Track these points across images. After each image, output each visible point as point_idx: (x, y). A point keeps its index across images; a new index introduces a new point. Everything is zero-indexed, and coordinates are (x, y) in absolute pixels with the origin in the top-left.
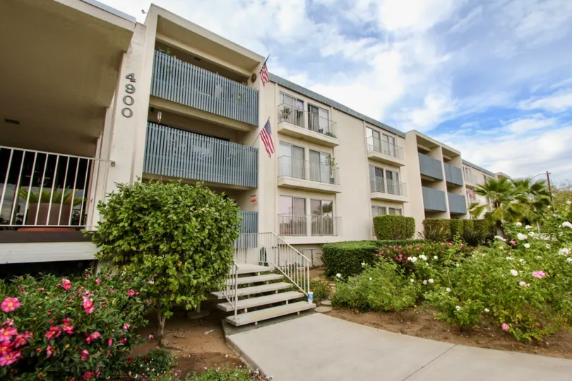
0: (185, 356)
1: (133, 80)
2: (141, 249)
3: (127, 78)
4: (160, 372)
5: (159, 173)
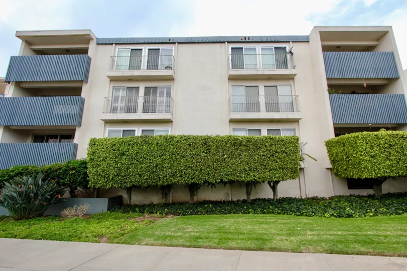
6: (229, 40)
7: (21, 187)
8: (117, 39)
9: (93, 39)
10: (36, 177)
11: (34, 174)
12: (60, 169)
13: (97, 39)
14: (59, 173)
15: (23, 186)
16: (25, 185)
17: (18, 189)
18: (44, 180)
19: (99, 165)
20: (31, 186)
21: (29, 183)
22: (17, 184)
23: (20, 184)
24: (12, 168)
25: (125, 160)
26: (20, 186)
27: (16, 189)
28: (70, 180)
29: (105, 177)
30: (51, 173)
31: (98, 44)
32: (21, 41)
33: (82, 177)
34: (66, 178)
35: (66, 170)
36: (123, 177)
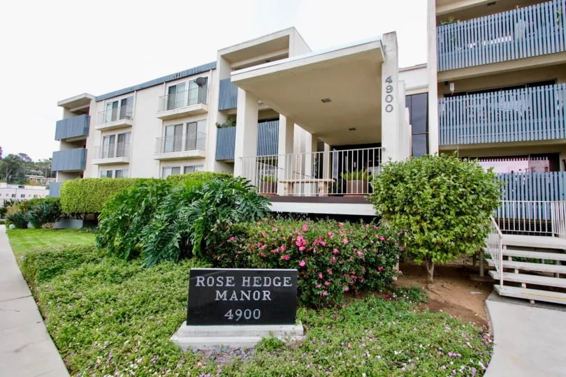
0: (440, 300)
1: (390, 82)
2: (396, 210)
3: (386, 81)
4: (412, 301)
5: (455, 143)
8: (105, 95)
9: (91, 99)
13: (96, 97)
31: (97, 102)
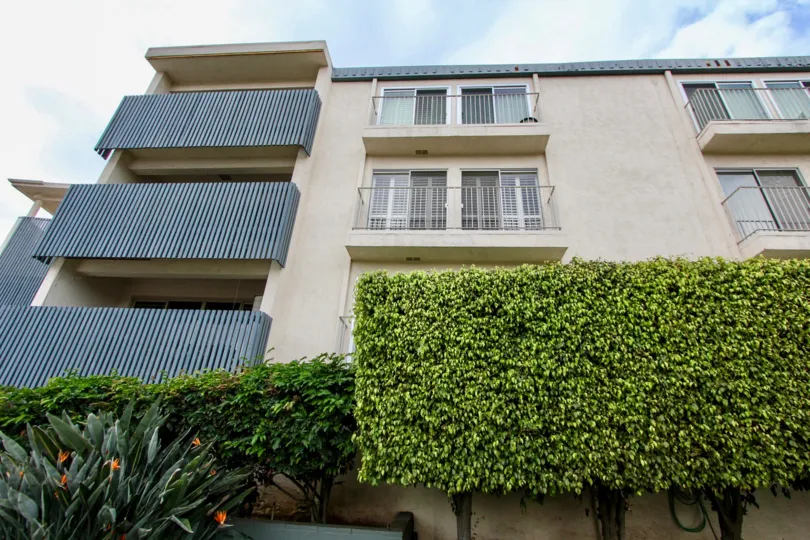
6: (674, 67)
7: (68, 463)
10: (135, 421)
11: (129, 409)
12: (233, 392)
13: (334, 69)
14: (228, 406)
15: (77, 458)
16: (85, 454)
17: (51, 475)
18: (166, 437)
19: (412, 378)
20: (113, 464)
21: (107, 444)
22: (53, 448)
23: (66, 449)
24: (50, 382)
25: (534, 356)
26: (62, 458)
27: (40, 476)
28: (266, 444)
29: (439, 432)
30: (192, 407)
31: (334, 80)
32: (155, 72)
33: (321, 432)
34: (248, 433)
35: (254, 398)
36: (534, 435)
